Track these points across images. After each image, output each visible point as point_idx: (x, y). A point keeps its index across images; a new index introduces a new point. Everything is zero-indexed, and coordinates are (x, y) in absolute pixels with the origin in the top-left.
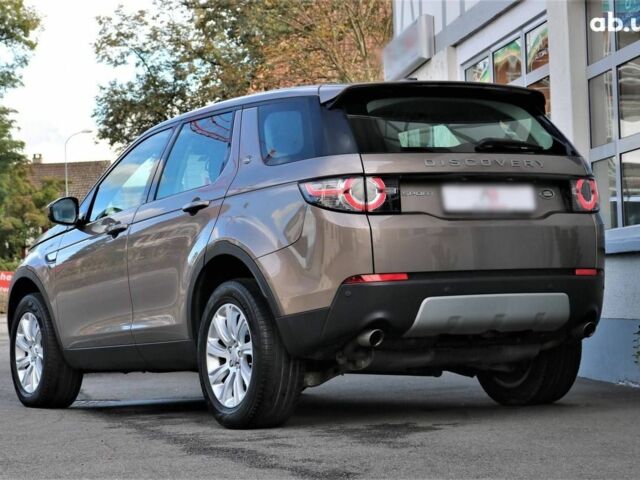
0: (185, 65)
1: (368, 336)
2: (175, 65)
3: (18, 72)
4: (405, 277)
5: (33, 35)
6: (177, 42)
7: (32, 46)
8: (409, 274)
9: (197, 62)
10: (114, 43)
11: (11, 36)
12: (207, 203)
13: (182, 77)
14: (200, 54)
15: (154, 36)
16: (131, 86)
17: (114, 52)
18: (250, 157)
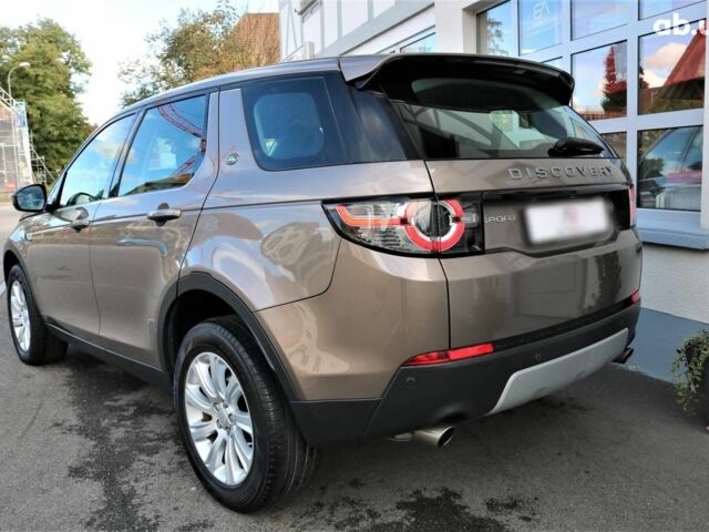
0: (158, 84)
1: (437, 434)
2: (154, 84)
3: (85, 87)
4: (490, 348)
5: (90, 70)
6: (154, 74)
7: (90, 74)
8: (494, 343)
9: (163, 82)
10: (126, 74)
11: (81, 71)
12: (178, 213)
13: (157, 89)
14: (164, 79)
15: (144, 71)
16: (134, 93)
17: (126, 78)
18: (235, 156)
